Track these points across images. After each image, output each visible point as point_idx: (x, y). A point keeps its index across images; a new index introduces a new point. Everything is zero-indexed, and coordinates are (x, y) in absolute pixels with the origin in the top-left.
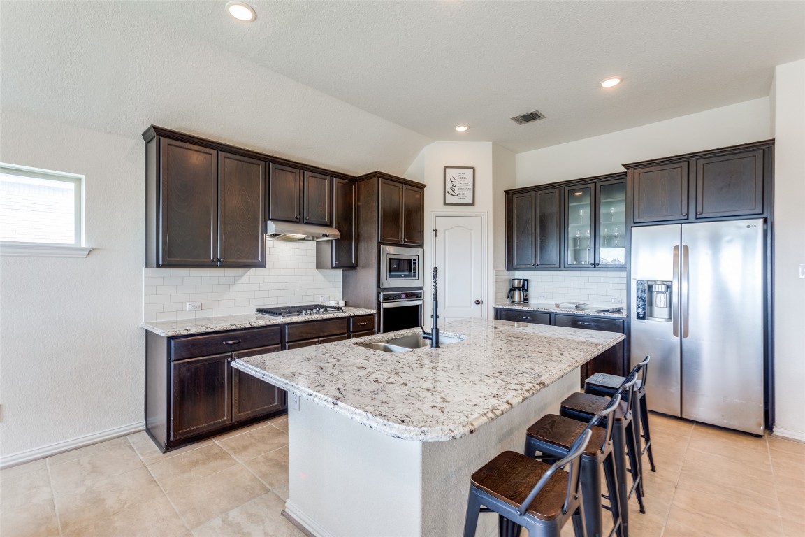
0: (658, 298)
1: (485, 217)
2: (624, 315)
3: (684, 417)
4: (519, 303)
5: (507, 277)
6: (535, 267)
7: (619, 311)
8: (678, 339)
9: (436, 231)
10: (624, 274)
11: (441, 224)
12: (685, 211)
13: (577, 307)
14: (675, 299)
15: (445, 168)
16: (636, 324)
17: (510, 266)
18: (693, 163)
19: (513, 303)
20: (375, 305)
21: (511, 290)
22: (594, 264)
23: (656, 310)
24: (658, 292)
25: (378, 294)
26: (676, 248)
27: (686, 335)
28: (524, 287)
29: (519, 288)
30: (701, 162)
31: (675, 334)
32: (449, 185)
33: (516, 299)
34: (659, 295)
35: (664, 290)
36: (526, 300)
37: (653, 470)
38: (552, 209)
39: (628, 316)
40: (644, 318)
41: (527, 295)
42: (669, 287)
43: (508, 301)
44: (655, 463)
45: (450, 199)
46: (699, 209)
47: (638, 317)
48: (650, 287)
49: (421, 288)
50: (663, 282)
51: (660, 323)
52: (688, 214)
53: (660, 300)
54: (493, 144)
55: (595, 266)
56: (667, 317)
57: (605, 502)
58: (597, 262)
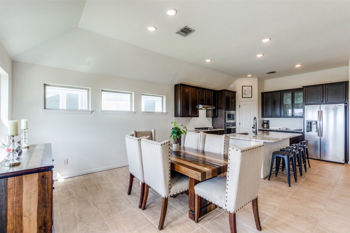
0: (314, 126)
1: (255, 101)
2: (302, 131)
3: (321, 159)
4: (266, 128)
5: (262, 120)
6: (272, 117)
7: (301, 130)
8: (319, 137)
9: (240, 106)
10: (303, 119)
11: (241, 103)
12: (322, 100)
13: (286, 129)
14: (318, 126)
15: (243, 86)
16: (306, 133)
17: (263, 116)
18: (324, 86)
19: (264, 128)
20: (224, 128)
21: (263, 124)
22: (292, 116)
23: (313, 129)
24: (313, 124)
25: (225, 125)
26: (319, 111)
27: (322, 136)
28: (268, 123)
29: (266, 123)
30: (327, 87)
31: (319, 136)
32: (244, 92)
33: (265, 127)
34: (314, 125)
35: (315, 123)
36: (268, 127)
37: (310, 167)
38: (278, 98)
39: (304, 131)
40: (309, 131)
41: (269, 125)
42: (316, 123)
43: (262, 127)
44: (310, 165)
45: (244, 96)
46: (326, 100)
47: (307, 131)
48: (311, 123)
49: (235, 123)
50: (315, 121)
51: (314, 133)
52: (323, 102)
53: (314, 127)
54: (258, 78)
55: (293, 116)
56: (316, 131)
57: (297, 161)
58: (293, 115)
